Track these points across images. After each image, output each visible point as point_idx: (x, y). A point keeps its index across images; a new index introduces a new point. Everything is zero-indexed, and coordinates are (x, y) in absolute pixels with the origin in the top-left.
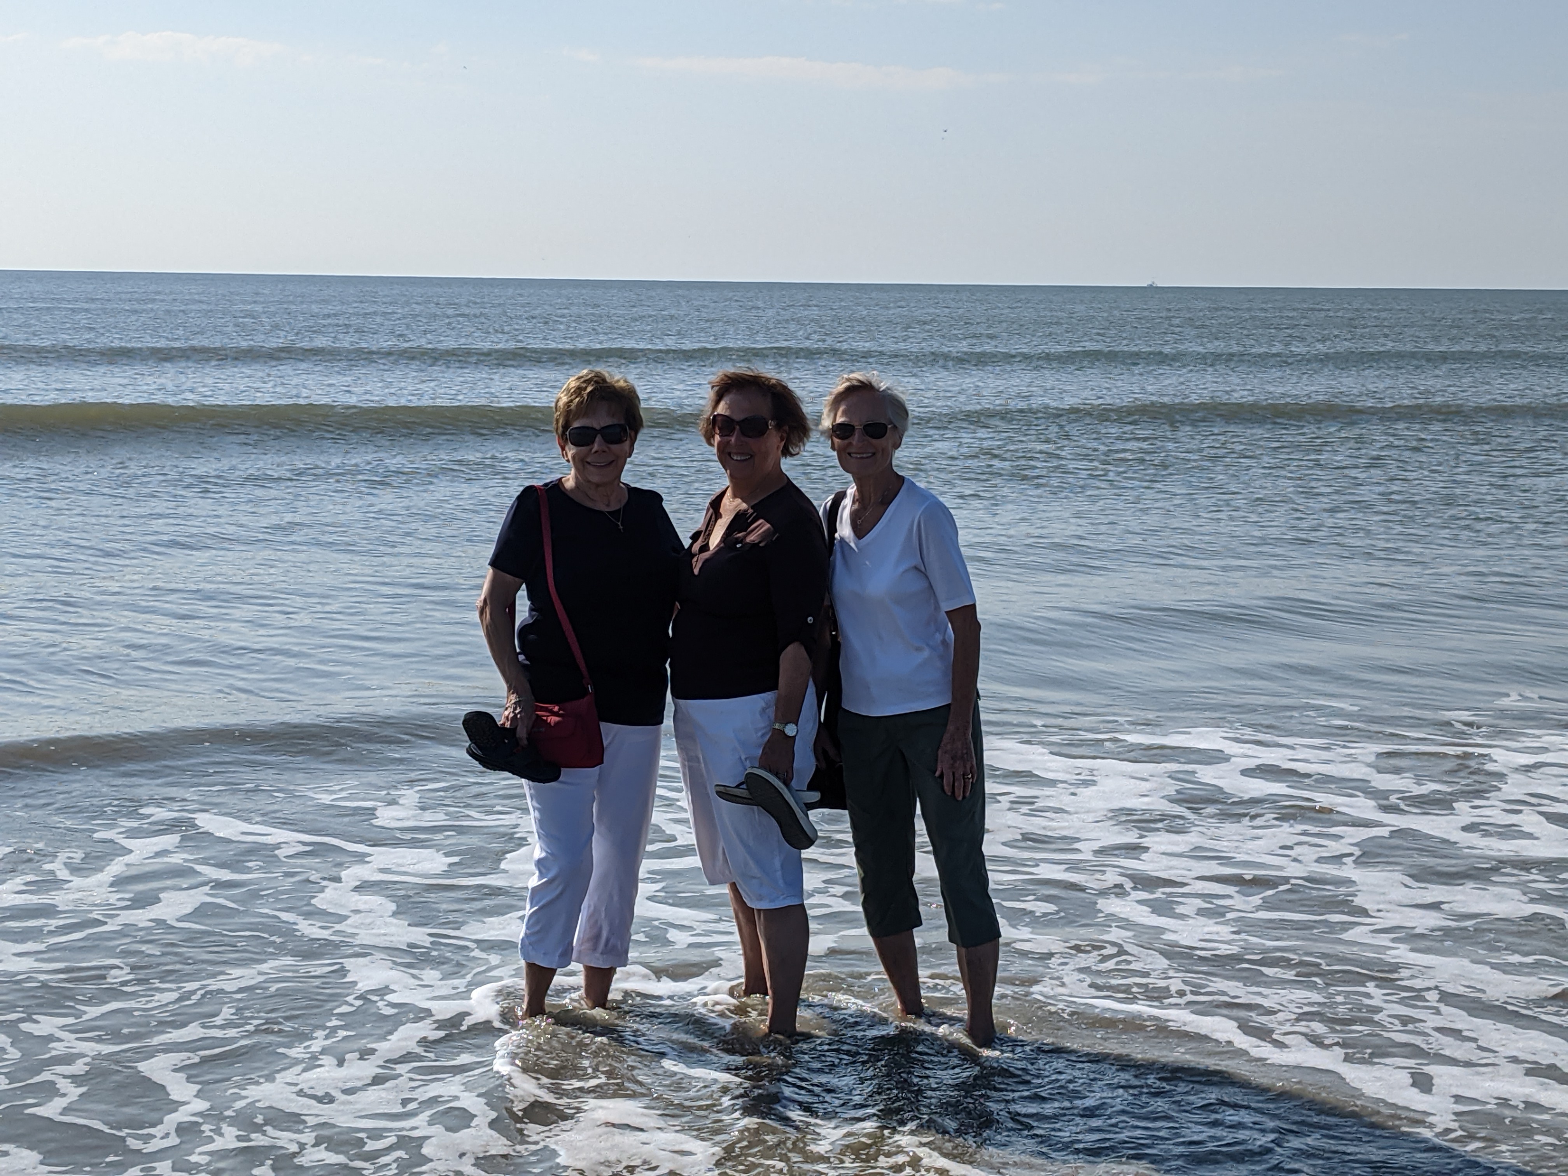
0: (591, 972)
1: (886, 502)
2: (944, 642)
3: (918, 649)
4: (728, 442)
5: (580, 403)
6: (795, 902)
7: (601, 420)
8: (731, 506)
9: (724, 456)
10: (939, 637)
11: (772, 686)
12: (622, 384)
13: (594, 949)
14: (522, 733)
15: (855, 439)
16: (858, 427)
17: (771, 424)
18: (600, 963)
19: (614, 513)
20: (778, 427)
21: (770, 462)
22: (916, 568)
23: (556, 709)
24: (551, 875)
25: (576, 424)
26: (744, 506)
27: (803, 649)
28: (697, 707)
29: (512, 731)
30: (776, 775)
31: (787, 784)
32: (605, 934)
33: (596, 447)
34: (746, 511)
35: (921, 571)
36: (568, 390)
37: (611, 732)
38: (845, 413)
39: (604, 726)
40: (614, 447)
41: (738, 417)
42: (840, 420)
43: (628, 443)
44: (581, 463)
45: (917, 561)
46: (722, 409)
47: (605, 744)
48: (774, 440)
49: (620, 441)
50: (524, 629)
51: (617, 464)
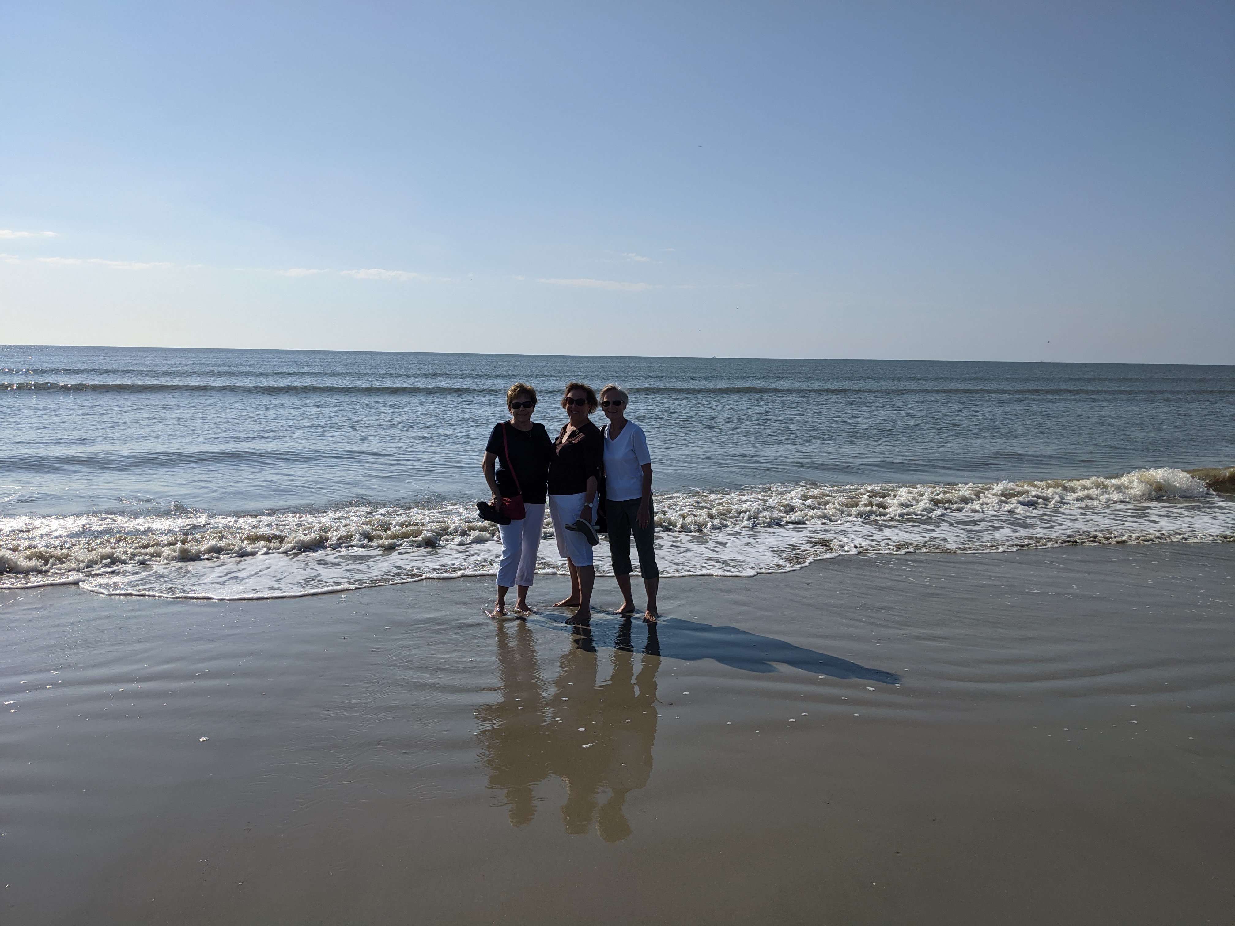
0: (520, 587)
1: (622, 428)
2: (641, 475)
3: (633, 478)
4: (571, 407)
5: (515, 394)
6: (591, 564)
7: (522, 400)
8: (570, 429)
9: (570, 412)
10: (639, 474)
11: (584, 490)
12: (529, 387)
13: (521, 580)
14: (497, 508)
15: (610, 406)
16: (610, 401)
17: (586, 402)
18: (523, 584)
19: (528, 432)
20: (589, 403)
21: (585, 414)
22: (632, 450)
23: (509, 500)
24: (508, 556)
25: (514, 402)
26: (575, 429)
27: (595, 478)
28: (559, 498)
29: (494, 507)
30: (586, 520)
31: (590, 523)
32: (525, 574)
33: (521, 409)
34: (575, 430)
35: (633, 451)
36: (511, 390)
37: (528, 507)
38: (606, 398)
39: (525, 504)
40: (527, 409)
41: (575, 398)
42: (605, 400)
43: (532, 408)
44: (516, 415)
45: (632, 448)
46: (569, 395)
47: (526, 510)
48: (586, 407)
49: (530, 407)
50: (499, 472)
51: (529, 415)
